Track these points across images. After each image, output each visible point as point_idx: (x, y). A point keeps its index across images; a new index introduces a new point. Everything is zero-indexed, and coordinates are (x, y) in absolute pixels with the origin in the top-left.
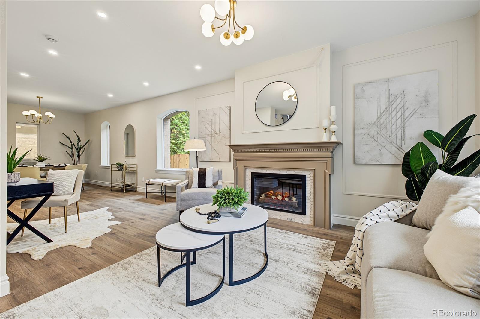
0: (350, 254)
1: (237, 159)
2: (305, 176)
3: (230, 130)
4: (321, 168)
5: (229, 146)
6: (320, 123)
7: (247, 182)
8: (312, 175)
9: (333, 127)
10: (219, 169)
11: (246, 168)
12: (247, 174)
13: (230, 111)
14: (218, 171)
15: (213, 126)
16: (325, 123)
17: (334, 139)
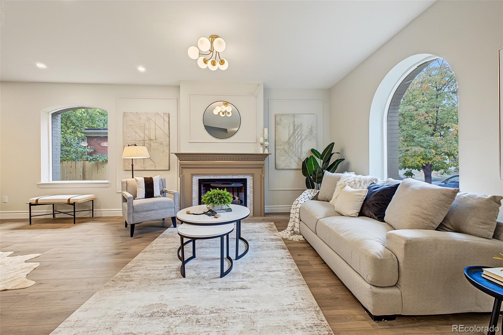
0: (290, 224)
1: (182, 167)
2: (246, 179)
3: (169, 138)
4: (257, 172)
5: (175, 154)
6: (257, 140)
7: (194, 188)
8: (251, 178)
9: (266, 143)
10: (162, 178)
11: (193, 175)
12: (194, 181)
13: (169, 118)
14: (162, 179)
15: (147, 132)
16: (261, 140)
17: (266, 152)
